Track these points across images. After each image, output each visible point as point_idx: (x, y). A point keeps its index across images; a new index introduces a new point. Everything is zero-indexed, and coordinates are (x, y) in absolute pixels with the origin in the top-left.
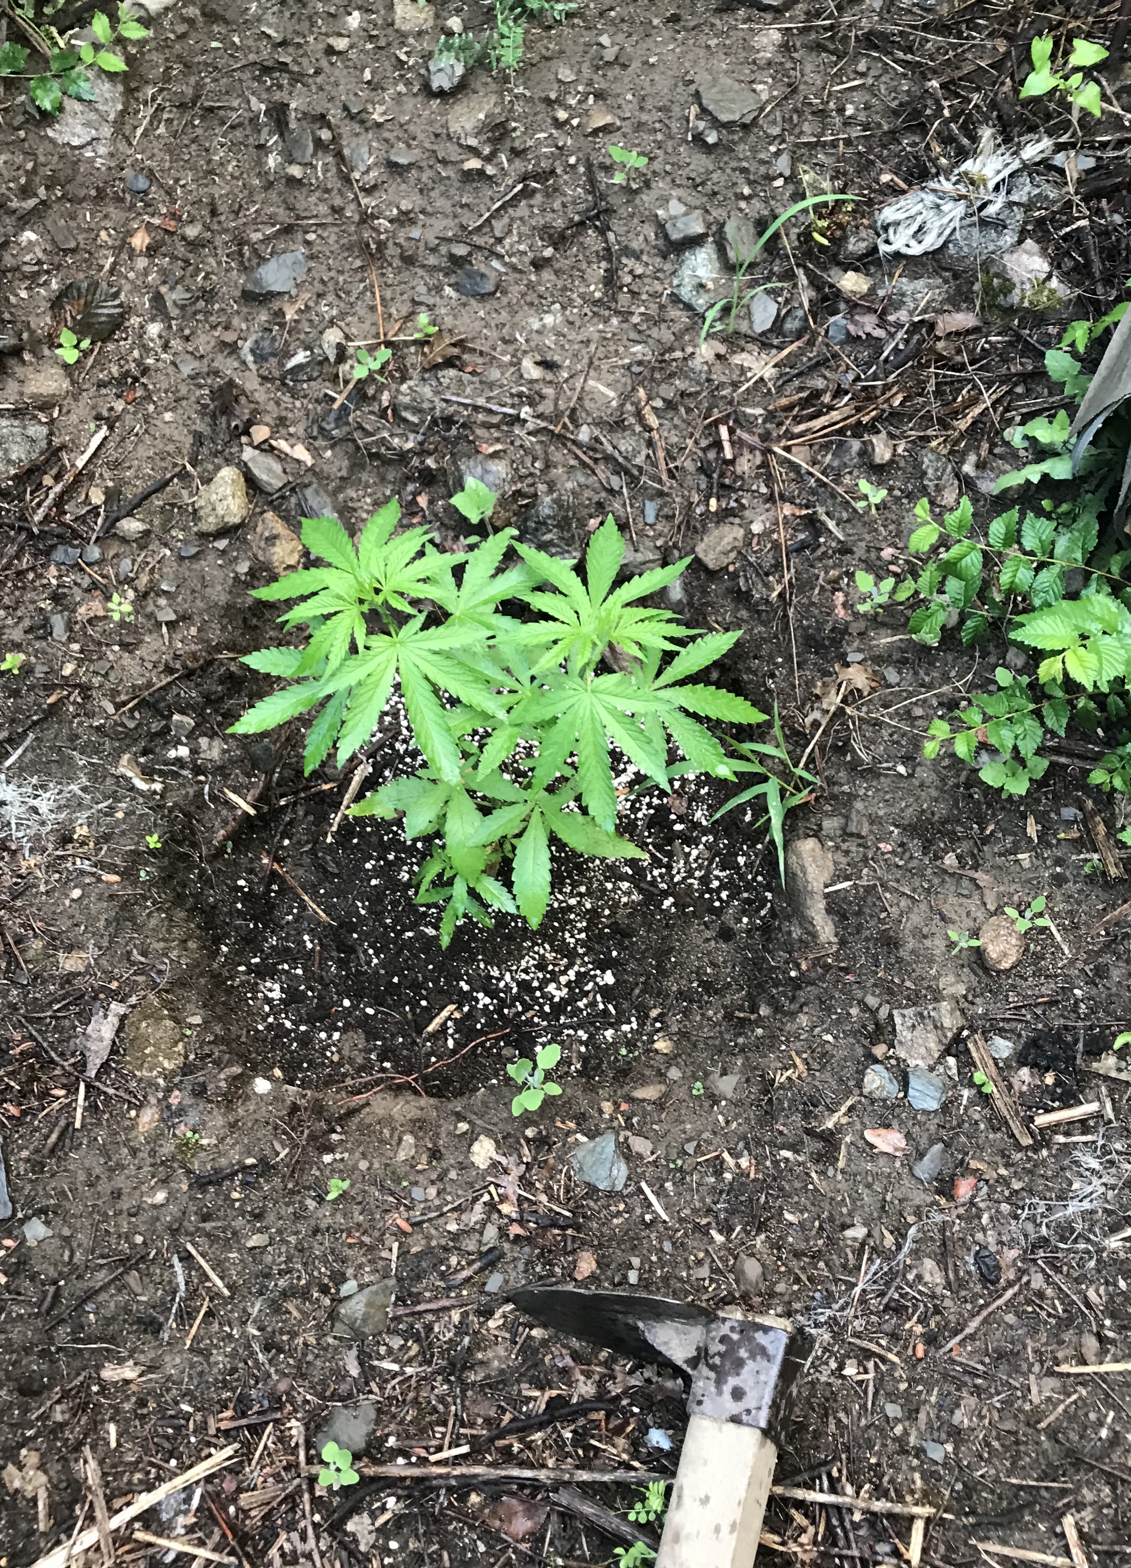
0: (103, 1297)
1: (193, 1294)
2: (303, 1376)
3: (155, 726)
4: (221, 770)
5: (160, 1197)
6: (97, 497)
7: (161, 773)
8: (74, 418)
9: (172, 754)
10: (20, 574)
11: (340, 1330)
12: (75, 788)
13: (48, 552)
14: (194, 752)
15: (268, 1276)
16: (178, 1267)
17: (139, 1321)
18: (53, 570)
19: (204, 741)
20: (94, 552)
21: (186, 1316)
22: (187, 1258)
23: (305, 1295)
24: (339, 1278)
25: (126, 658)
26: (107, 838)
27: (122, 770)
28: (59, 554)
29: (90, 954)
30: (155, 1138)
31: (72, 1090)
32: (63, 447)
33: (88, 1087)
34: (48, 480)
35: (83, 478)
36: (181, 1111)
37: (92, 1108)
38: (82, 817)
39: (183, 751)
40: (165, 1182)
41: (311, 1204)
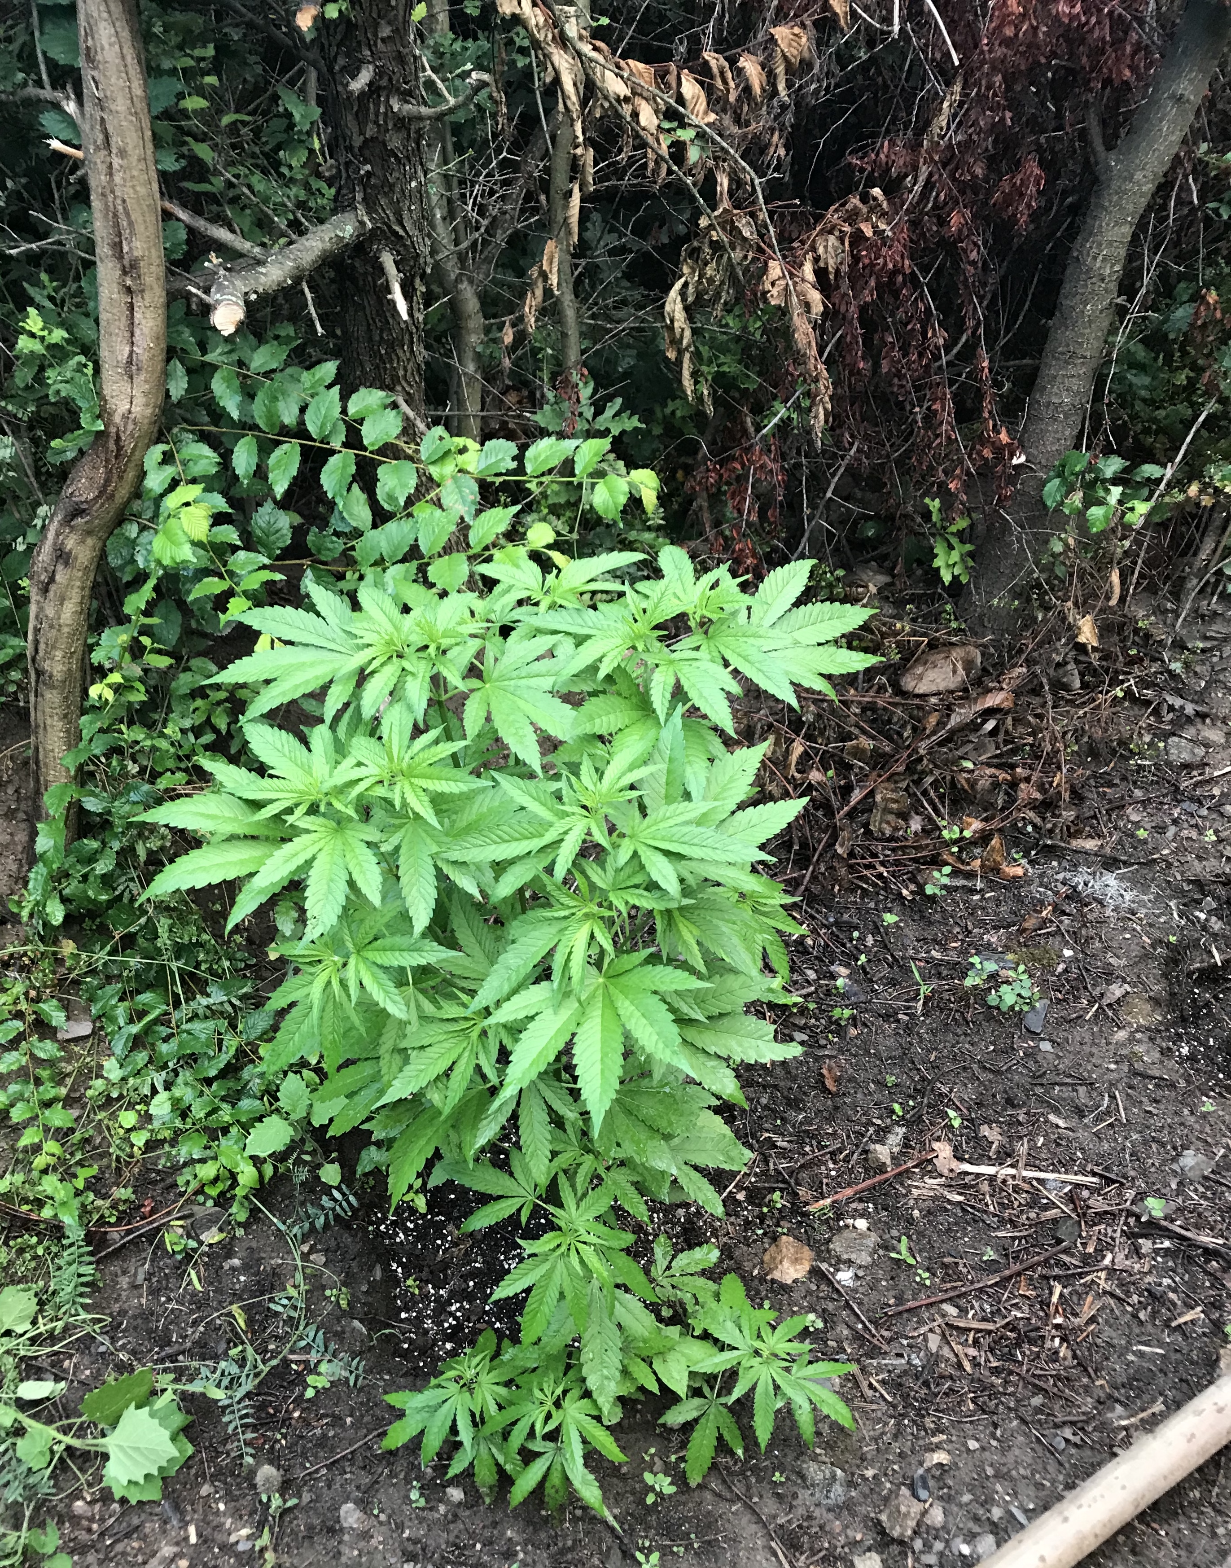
0: (1064, 1089)
1: (1108, 1113)
2: (1145, 1176)
3: (1197, 896)
4: (1215, 935)
5: (1113, 1066)
6: (1216, 791)
7: (1188, 919)
8: (1219, 757)
9: (1197, 913)
10: (1162, 803)
11: (1175, 1167)
12: (1146, 898)
13: (1179, 802)
14: (1206, 920)
15: (1148, 1127)
16: (1107, 1098)
17: (1077, 1107)
18: (1178, 810)
19: (1214, 919)
20: (1204, 812)
21: (1098, 1119)
22: (1113, 1097)
23: (1163, 1145)
24: (1185, 1147)
25: (1196, 862)
26: (1151, 925)
27: (1171, 904)
28: (1186, 805)
29: (1123, 962)
30: (1121, 1045)
31: (1091, 1003)
32: (1207, 764)
33: (1100, 1007)
34: (1195, 773)
35: (1211, 781)
36: (1139, 1041)
37: (1096, 1015)
38: (1144, 911)
39: (1203, 916)
40: (1116, 1063)
41: (1186, 1112)
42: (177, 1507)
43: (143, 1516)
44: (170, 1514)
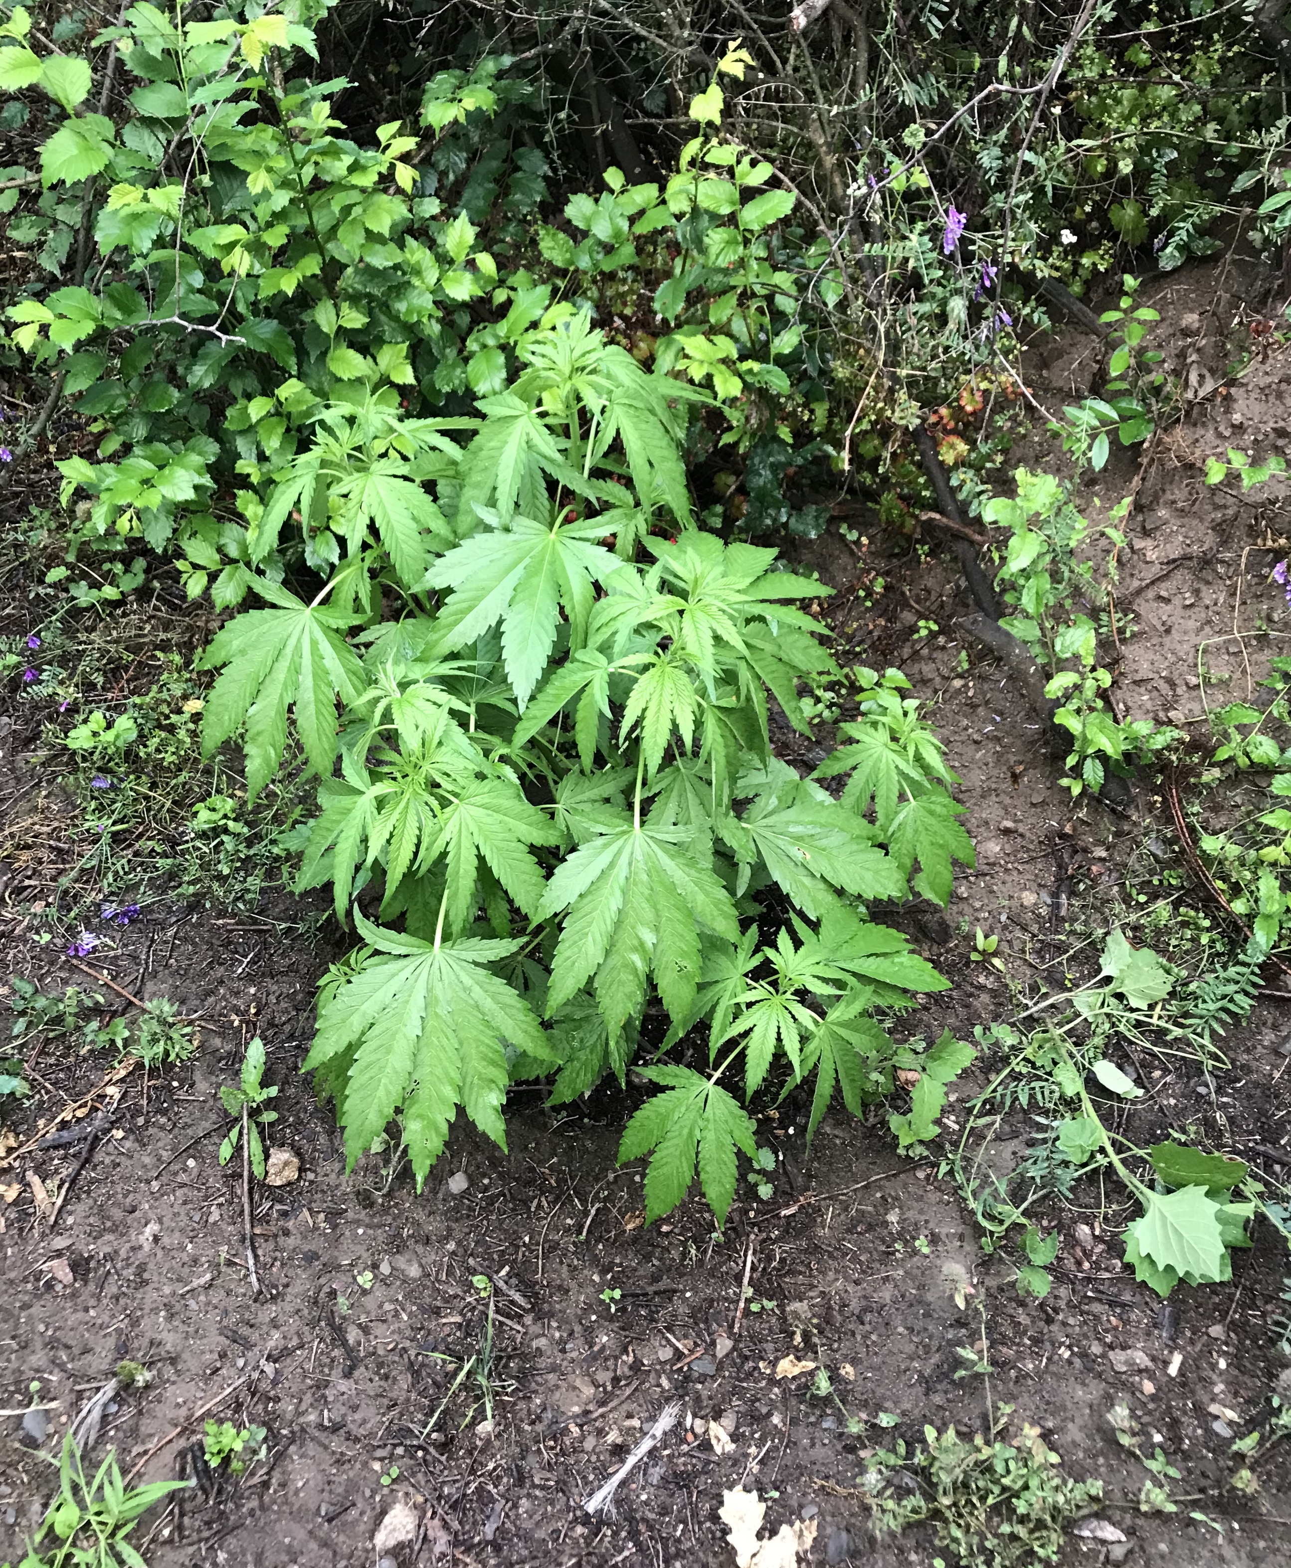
42: (1176, 1322)
43: (1138, 1298)
44: (1166, 1322)
